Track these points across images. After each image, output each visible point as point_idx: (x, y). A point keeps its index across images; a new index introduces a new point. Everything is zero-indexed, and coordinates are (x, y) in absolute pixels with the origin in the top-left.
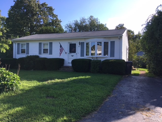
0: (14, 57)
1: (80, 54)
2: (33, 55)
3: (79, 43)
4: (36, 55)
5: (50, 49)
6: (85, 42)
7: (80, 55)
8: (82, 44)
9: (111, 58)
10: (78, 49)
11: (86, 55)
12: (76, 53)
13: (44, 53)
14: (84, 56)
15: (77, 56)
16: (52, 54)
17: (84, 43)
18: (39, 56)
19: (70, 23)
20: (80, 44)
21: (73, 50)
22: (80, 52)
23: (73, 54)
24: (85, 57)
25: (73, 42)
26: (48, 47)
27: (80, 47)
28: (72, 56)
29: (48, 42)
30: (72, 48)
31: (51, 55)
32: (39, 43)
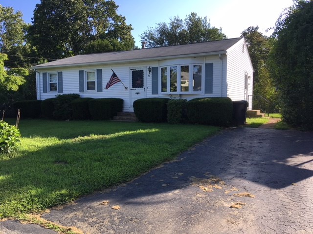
0: (38, 98)
1: (151, 89)
2: (69, 93)
3: (149, 68)
4: (75, 93)
5: (98, 81)
6: (160, 66)
7: (151, 91)
8: (153, 71)
9: (206, 95)
10: (148, 80)
11: (162, 91)
12: (143, 88)
13: (88, 89)
14: (157, 94)
15: (146, 93)
16: (102, 91)
17: (157, 68)
18: (80, 95)
19: (150, 30)
20: (150, 71)
21: (139, 82)
22: (151, 85)
23: (138, 90)
24: (160, 95)
25: (138, 68)
26: (94, 78)
27: (151, 76)
28: (138, 93)
29: (95, 69)
30: (137, 80)
31: (100, 93)
32: (80, 71)
